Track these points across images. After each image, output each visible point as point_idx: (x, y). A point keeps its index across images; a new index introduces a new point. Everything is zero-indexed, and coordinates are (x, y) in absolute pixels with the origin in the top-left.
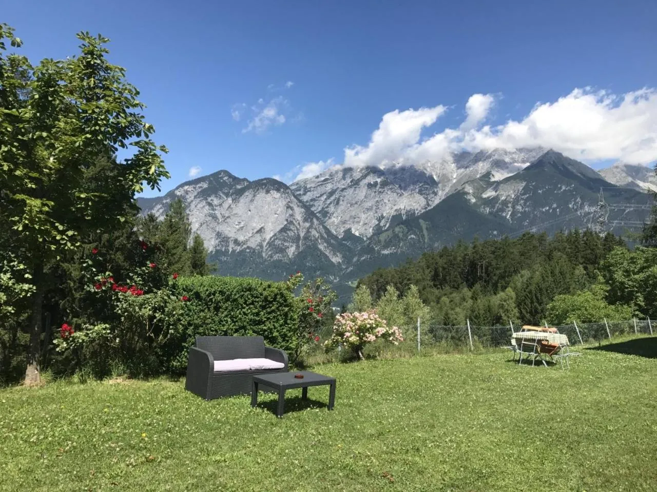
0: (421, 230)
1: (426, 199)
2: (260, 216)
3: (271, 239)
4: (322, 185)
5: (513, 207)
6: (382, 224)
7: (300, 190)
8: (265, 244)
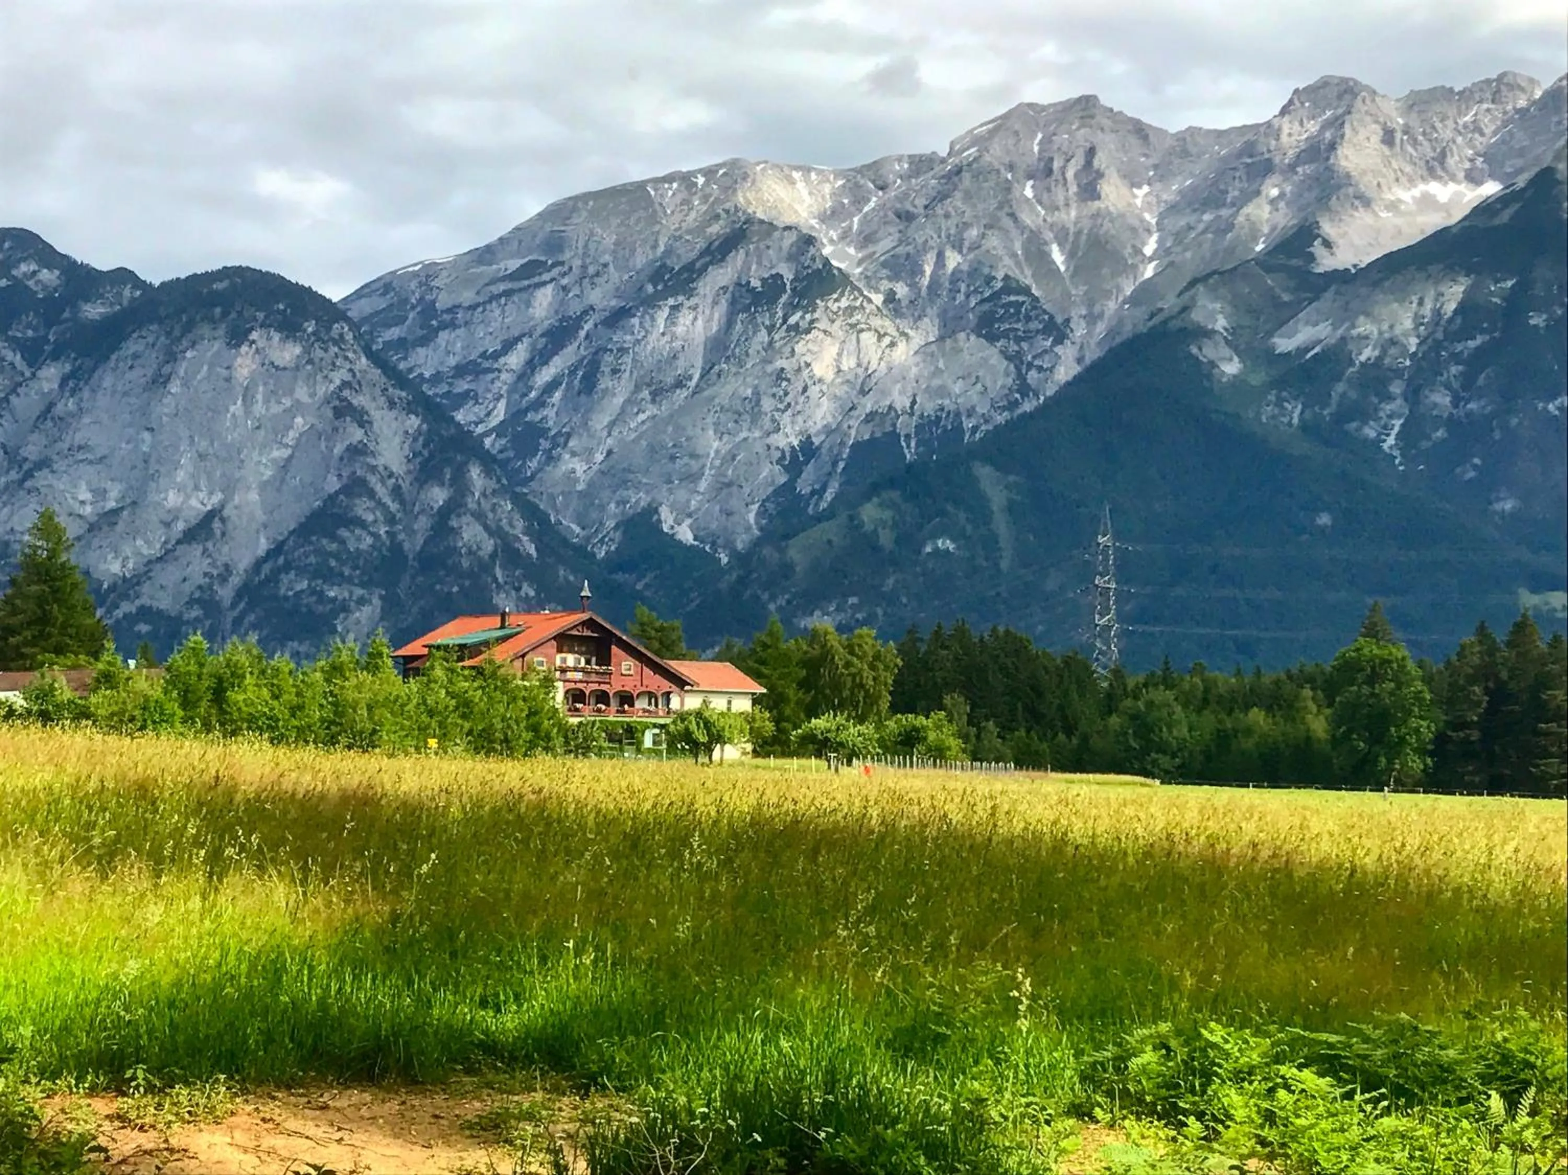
0: (982, 514)
1: (1015, 359)
2: (202, 456)
3: (258, 564)
4: (508, 293)
5: (1413, 395)
6: (804, 486)
7: (401, 320)
8: (225, 593)
